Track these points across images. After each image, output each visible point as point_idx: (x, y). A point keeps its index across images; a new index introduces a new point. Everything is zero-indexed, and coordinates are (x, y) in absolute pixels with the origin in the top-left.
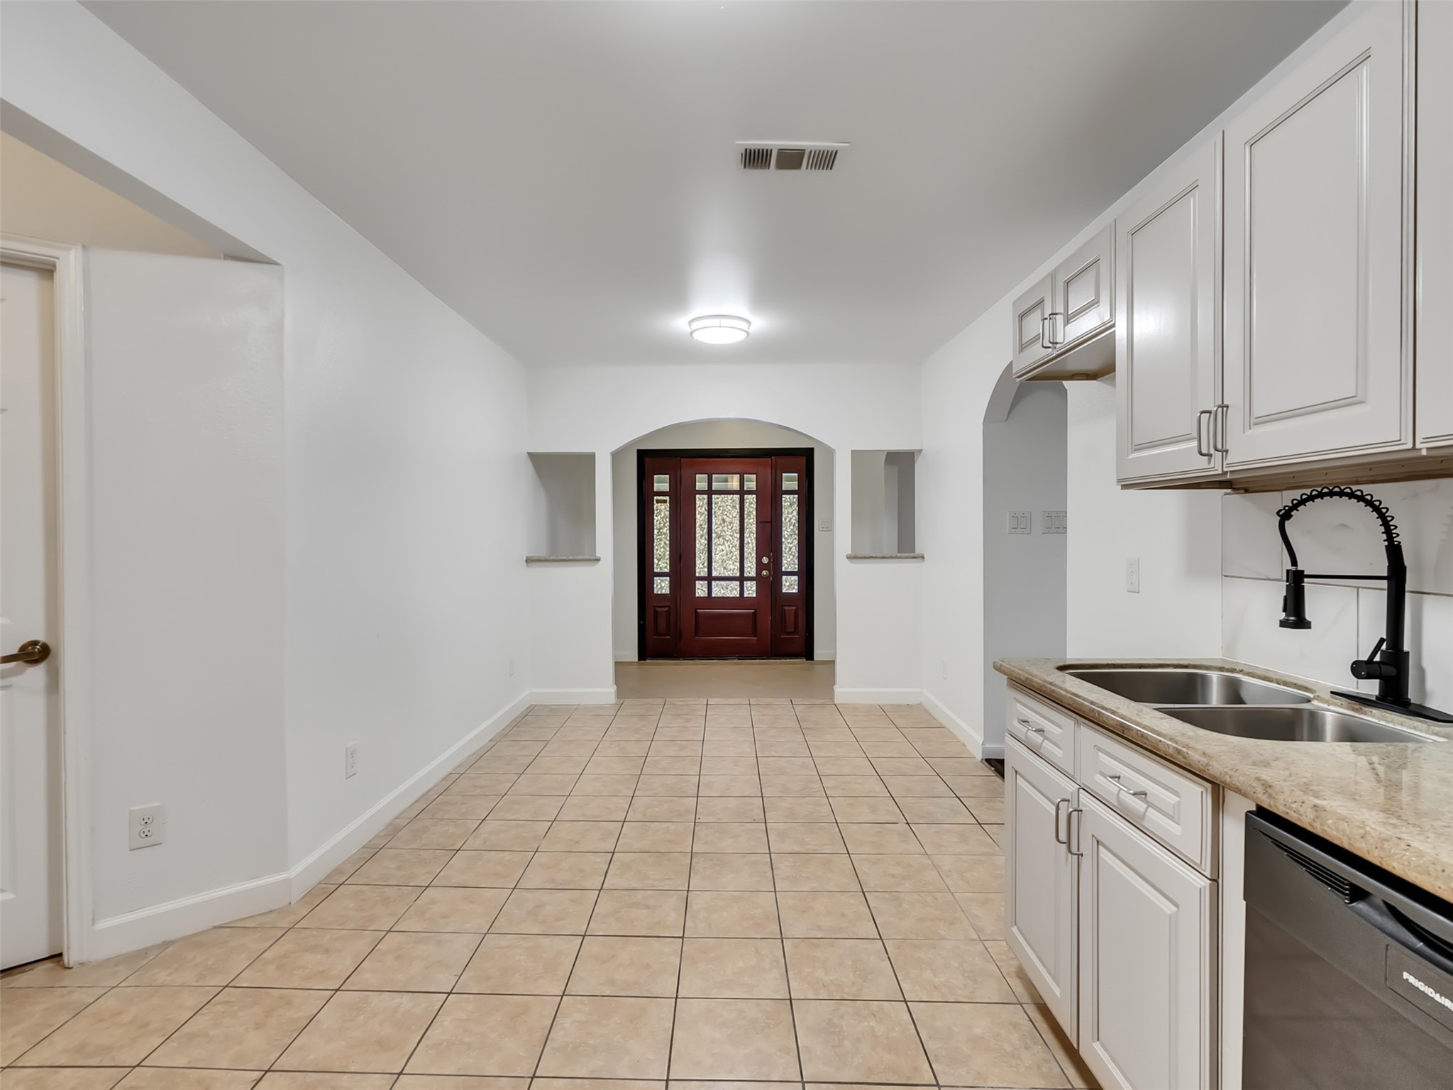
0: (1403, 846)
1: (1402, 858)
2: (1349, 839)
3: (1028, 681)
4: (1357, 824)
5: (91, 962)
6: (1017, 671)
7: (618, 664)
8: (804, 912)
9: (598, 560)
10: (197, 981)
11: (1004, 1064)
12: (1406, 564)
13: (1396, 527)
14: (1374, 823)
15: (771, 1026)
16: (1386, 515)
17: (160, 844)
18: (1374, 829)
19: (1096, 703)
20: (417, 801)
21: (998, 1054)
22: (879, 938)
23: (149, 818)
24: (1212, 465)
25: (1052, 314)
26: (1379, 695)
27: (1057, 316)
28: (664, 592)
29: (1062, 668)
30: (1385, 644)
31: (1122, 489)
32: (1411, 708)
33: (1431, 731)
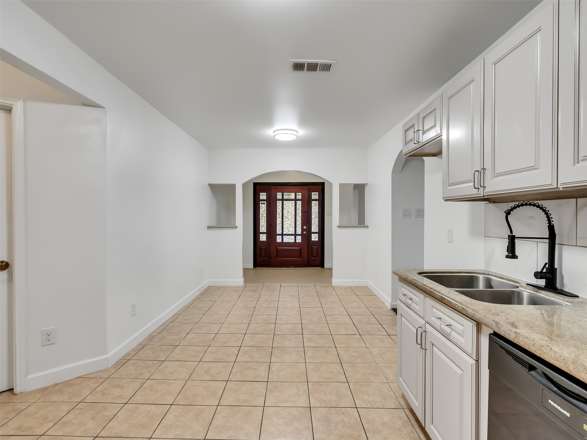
0: (549, 349)
1: (548, 354)
2: (528, 346)
3: (406, 279)
4: (531, 339)
5: (25, 392)
6: (402, 274)
7: (245, 269)
8: (317, 371)
9: (237, 227)
10: (68, 400)
11: (396, 433)
12: (556, 233)
13: (552, 218)
14: (538, 339)
15: (302, 418)
16: (548, 213)
17: (54, 344)
18: (538, 342)
19: (432, 288)
20: (161, 325)
21: (393, 430)
22: (347, 382)
23: (50, 333)
24: (479, 193)
25: (418, 130)
26: (545, 285)
27: (420, 131)
28: (264, 240)
29: (420, 274)
30: (547, 264)
31: (445, 201)
32: (558, 291)
33: (565, 300)
